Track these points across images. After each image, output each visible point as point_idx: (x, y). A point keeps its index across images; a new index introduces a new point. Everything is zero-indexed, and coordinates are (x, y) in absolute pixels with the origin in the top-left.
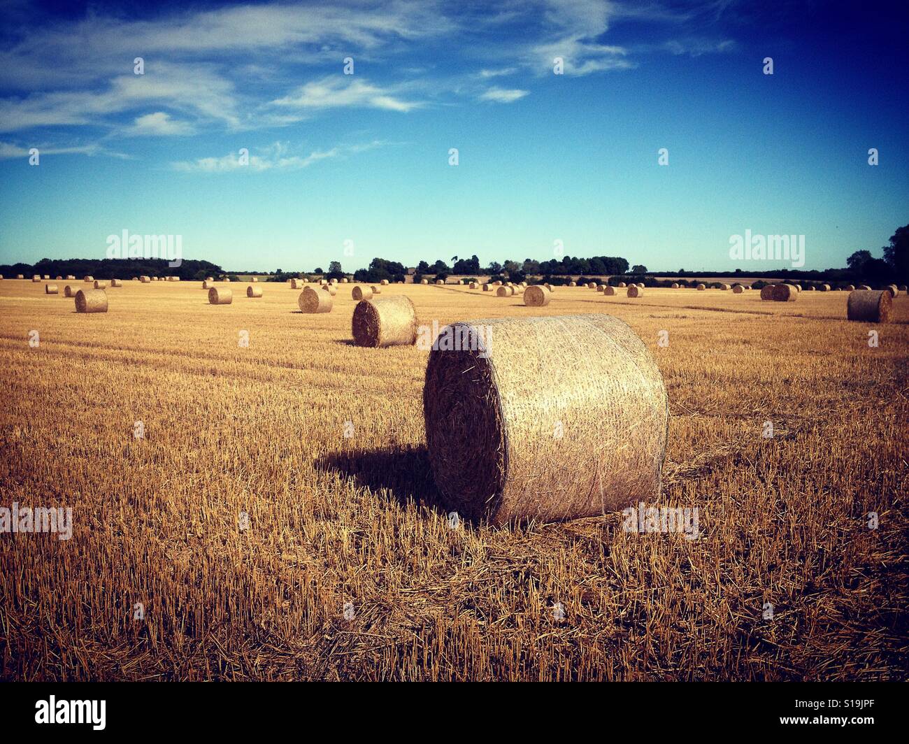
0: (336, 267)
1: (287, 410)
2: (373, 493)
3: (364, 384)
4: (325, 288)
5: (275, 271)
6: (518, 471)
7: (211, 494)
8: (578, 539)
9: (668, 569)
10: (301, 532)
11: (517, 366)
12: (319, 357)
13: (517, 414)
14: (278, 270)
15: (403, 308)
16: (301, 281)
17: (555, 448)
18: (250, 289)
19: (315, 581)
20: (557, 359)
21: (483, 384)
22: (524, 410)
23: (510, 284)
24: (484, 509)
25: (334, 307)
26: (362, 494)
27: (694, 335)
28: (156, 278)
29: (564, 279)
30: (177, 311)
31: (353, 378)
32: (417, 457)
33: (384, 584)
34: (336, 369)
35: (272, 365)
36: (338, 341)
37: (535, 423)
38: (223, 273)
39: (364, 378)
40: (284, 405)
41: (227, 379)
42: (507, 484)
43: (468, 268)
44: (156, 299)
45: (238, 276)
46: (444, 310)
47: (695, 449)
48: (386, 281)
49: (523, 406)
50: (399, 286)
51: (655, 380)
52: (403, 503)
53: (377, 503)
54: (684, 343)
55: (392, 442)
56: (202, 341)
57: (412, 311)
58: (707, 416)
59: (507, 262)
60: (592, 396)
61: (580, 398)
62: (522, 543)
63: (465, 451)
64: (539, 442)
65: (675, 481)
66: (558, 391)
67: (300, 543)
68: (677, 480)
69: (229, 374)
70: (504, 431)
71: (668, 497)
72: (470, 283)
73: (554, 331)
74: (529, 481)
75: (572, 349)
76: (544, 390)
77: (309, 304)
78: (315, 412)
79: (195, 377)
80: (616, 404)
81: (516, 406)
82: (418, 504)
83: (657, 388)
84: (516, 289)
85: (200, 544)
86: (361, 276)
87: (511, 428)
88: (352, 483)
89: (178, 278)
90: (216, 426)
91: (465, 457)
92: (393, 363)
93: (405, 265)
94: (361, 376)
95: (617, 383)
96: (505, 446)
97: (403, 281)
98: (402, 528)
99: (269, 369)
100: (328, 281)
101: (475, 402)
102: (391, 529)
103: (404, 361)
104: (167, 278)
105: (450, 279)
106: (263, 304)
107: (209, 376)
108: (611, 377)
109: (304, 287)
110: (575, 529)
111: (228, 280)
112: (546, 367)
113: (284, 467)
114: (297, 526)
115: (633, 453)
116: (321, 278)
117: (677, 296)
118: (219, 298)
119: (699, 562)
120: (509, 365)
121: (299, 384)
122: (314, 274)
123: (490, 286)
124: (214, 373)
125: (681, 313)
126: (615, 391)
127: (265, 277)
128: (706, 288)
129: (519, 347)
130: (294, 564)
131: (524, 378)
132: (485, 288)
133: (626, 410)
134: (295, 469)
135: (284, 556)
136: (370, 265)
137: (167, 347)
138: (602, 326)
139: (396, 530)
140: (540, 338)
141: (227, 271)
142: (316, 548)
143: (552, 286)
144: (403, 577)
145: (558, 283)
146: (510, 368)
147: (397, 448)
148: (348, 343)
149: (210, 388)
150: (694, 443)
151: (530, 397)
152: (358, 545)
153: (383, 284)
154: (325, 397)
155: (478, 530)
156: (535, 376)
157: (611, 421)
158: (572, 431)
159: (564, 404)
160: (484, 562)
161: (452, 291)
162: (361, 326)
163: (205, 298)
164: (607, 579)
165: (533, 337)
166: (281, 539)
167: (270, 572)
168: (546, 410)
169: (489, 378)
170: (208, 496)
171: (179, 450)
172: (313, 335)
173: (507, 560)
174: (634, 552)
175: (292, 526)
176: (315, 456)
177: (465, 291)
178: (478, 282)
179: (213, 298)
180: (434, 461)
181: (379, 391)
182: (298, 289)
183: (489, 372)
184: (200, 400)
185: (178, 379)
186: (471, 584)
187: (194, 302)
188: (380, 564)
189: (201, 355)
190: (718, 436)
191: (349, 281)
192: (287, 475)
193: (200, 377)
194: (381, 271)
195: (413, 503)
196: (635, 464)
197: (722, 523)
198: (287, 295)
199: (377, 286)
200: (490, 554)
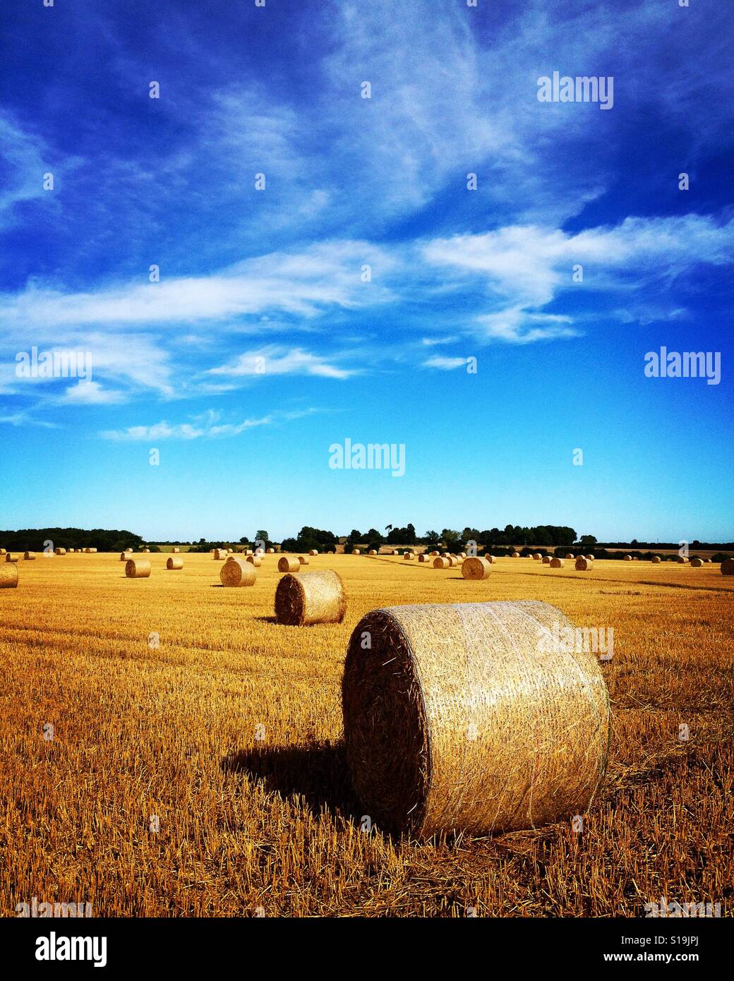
0: (262, 535)
1: (198, 698)
2: (284, 799)
3: (284, 668)
4: (250, 559)
5: (198, 541)
6: (444, 777)
7: (107, 799)
8: (511, 856)
9: (611, 892)
10: (201, 846)
11: (442, 658)
12: (238, 636)
13: (442, 712)
14: (201, 540)
15: (330, 583)
16: (225, 551)
17: (484, 752)
18: (170, 561)
19: (212, 905)
20: (486, 651)
21: (405, 677)
22: (450, 708)
23: (448, 554)
24: (405, 819)
25: (258, 579)
26: (272, 800)
27: (647, 615)
28: (72, 550)
29: (506, 549)
30: (91, 585)
31: (273, 660)
32: (336, 756)
33: (290, 908)
34: (256, 651)
35: (186, 646)
36: (259, 619)
37: (462, 722)
38: (144, 543)
39: (284, 661)
40: (195, 693)
41: (137, 662)
42: (431, 793)
43: (403, 537)
44: (71, 572)
45: (158, 546)
46: (376, 583)
47: (645, 748)
48: (315, 551)
49: (448, 703)
50: (329, 557)
51: (594, 674)
52: (316, 812)
53: (288, 811)
54: (637, 622)
55: (310, 736)
56: (114, 619)
57: (339, 586)
58: (660, 708)
59: (445, 531)
60: (525, 692)
61: (511, 694)
62: (448, 861)
63: (385, 753)
64: (467, 744)
65: (622, 787)
66: (487, 686)
67: (199, 858)
68: (625, 785)
69: (140, 657)
70: (427, 731)
71: (613, 807)
72: (405, 553)
73: (482, 619)
74: (455, 790)
75: (502, 639)
76: (471, 685)
77: (232, 577)
78: (228, 700)
79: (102, 660)
80: (552, 701)
81: (439, 703)
82: (333, 813)
83: (596, 683)
84: (454, 560)
85: (90, 857)
86: (289, 546)
87: (435, 728)
88: (262, 787)
89: (95, 550)
90: (119, 717)
91: (385, 760)
92: (317, 644)
93: (336, 534)
94: (281, 659)
95: (552, 677)
96: (428, 748)
97: (334, 551)
98: (313, 843)
99: (183, 650)
100: (254, 551)
101: (396, 698)
102: (301, 844)
103: (329, 641)
104: (84, 549)
105: (383, 549)
106: (182, 577)
107: (117, 660)
108: (545, 671)
109: (228, 557)
110: (509, 845)
111: (148, 550)
112: (472, 660)
113: (188, 767)
114: (198, 838)
115: (572, 756)
116: (246, 548)
117: (630, 569)
118: (137, 571)
119: (645, 884)
120: (433, 657)
121: (215, 668)
122: (239, 544)
123: (426, 557)
124: (123, 655)
125: (633, 589)
126: (550, 687)
127: (188, 547)
128: (662, 560)
129: (444, 637)
130: (191, 883)
131: (449, 671)
132: (421, 559)
133: (562, 708)
134: (201, 769)
135: (181, 874)
136: (299, 534)
137: (76, 627)
138: (535, 613)
139: (307, 844)
140: (467, 627)
141: (148, 542)
142: (217, 864)
143: (493, 557)
144: (311, 901)
145: (500, 553)
146: (434, 660)
147: (315, 744)
148: (270, 620)
149: (117, 672)
150: (644, 742)
151: (456, 693)
152: (263, 862)
153: (312, 554)
154: (240, 683)
155: (399, 845)
156: (461, 669)
157: (547, 720)
158: (503, 732)
159: (493, 702)
160: (404, 884)
161: (385, 562)
162: (285, 602)
163: (122, 571)
164: (541, 905)
165: (460, 626)
166: (179, 854)
167: (164, 892)
168: (474, 707)
169: (411, 671)
170: (103, 801)
171: (77, 745)
172: (233, 611)
173: (429, 881)
174: (573, 872)
175: (192, 837)
176: (224, 753)
177: (400, 562)
178: (413, 553)
179: (131, 571)
180: (353, 763)
181: (299, 676)
182: (222, 559)
183: (411, 665)
184: (105, 686)
185: (83, 663)
186: (387, 911)
187: (110, 575)
188: (287, 884)
189: (111, 636)
190: (671, 733)
191: (276, 552)
192: (191, 776)
193: (108, 661)
194: (310, 540)
195: (327, 811)
196: (575, 768)
197: (673, 837)
198: (208, 567)
199: (306, 557)
200: (411, 873)
